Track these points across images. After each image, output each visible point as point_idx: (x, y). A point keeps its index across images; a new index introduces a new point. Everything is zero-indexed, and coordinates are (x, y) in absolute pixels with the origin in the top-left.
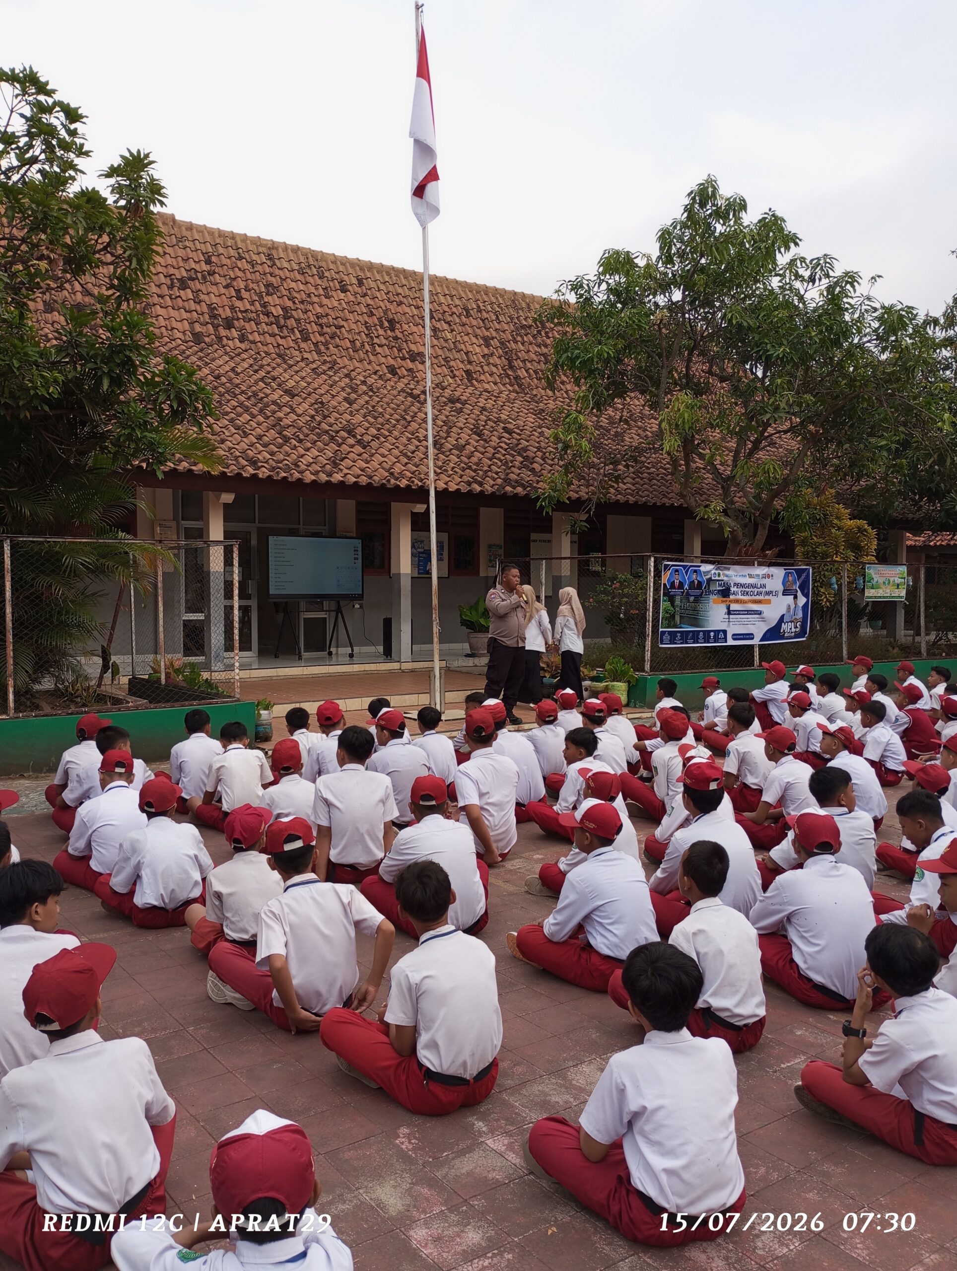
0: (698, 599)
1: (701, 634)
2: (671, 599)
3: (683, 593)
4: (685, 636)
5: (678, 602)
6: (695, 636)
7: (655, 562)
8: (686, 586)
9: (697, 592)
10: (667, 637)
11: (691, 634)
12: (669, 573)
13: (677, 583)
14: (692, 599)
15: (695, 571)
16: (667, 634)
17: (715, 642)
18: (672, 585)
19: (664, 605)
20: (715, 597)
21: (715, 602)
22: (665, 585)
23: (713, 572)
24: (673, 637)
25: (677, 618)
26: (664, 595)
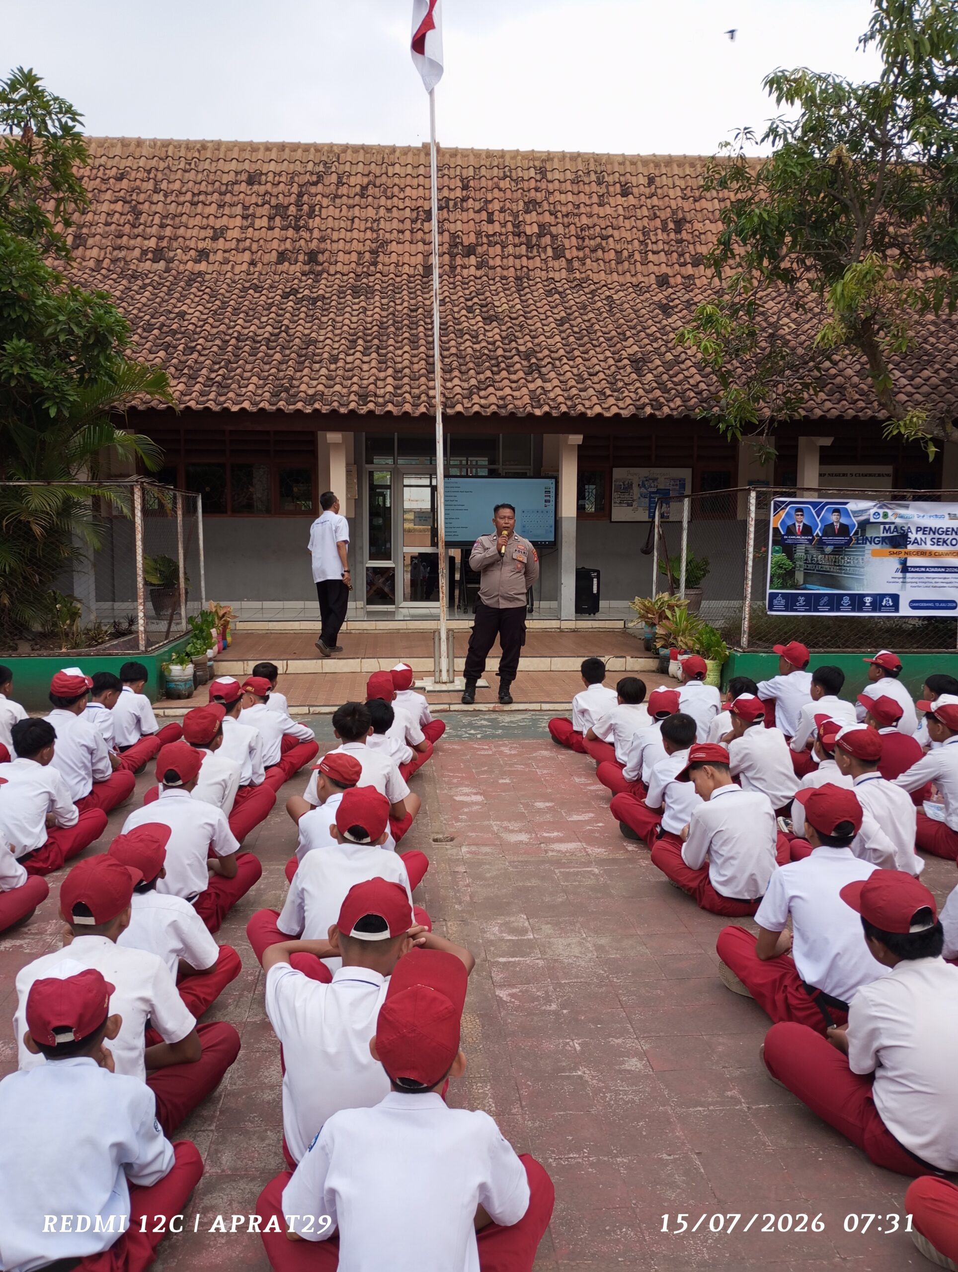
0: (839, 550)
1: (846, 600)
2: (789, 550)
3: (811, 541)
4: (813, 602)
5: (800, 552)
6: (835, 602)
7: (757, 497)
8: (818, 531)
9: (841, 540)
10: (779, 602)
11: (826, 599)
12: (783, 514)
13: (799, 527)
14: (829, 549)
15: (836, 511)
16: (779, 598)
17: (874, 610)
18: (790, 531)
19: (773, 556)
20: (874, 547)
21: (875, 554)
22: (776, 530)
23: (872, 511)
24: (791, 602)
25: (799, 577)
26: (775, 543)
